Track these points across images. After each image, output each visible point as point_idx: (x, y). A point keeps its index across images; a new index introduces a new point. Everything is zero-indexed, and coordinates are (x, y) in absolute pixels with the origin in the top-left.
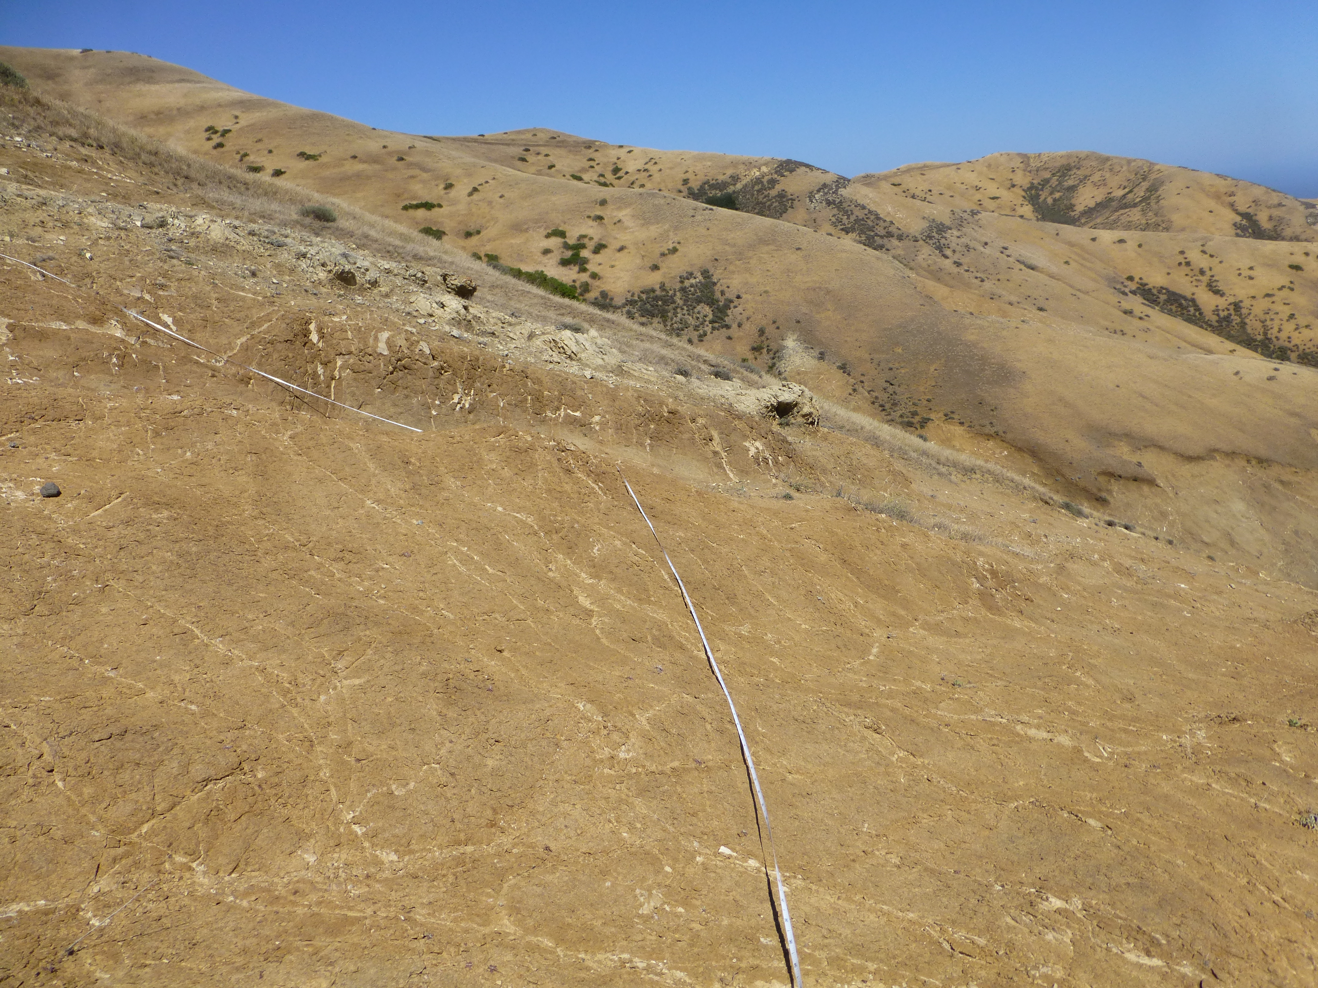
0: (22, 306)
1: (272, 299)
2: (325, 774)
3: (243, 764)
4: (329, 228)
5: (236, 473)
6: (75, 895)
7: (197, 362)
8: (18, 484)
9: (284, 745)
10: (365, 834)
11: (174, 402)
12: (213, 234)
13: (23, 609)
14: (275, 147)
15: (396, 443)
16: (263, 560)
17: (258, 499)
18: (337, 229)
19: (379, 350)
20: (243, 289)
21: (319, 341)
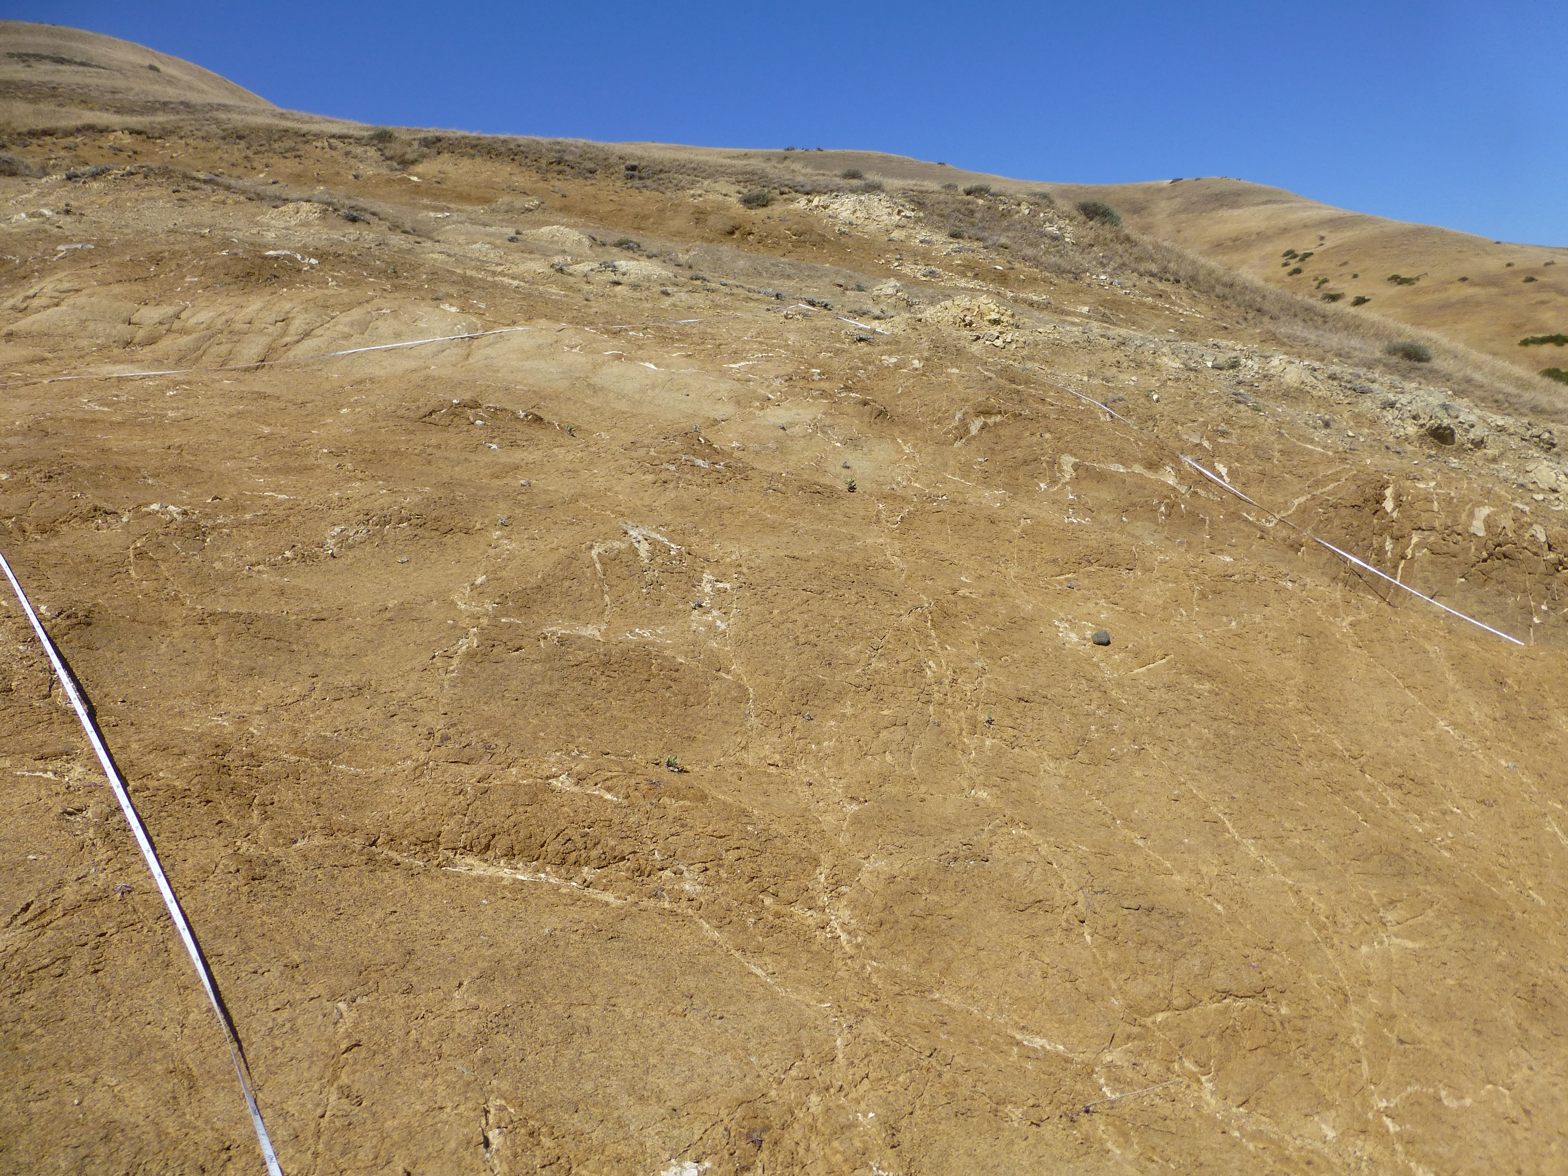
0: (1089, 446)
1: (1344, 456)
2: (1358, 1040)
3: (1267, 992)
4: (1419, 369)
5: (1283, 655)
6: (1090, 1056)
7: (1246, 520)
8: (1073, 626)
9: (1314, 987)
10: (1399, 1135)
11: (1226, 564)
12: (1287, 377)
13: (1068, 752)
14: (1363, 271)
15: (1488, 655)
16: (1305, 763)
17: (1305, 689)
18: (1431, 371)
19: (1472, 530)
20: (1312, 441)
21: (1394, 510)
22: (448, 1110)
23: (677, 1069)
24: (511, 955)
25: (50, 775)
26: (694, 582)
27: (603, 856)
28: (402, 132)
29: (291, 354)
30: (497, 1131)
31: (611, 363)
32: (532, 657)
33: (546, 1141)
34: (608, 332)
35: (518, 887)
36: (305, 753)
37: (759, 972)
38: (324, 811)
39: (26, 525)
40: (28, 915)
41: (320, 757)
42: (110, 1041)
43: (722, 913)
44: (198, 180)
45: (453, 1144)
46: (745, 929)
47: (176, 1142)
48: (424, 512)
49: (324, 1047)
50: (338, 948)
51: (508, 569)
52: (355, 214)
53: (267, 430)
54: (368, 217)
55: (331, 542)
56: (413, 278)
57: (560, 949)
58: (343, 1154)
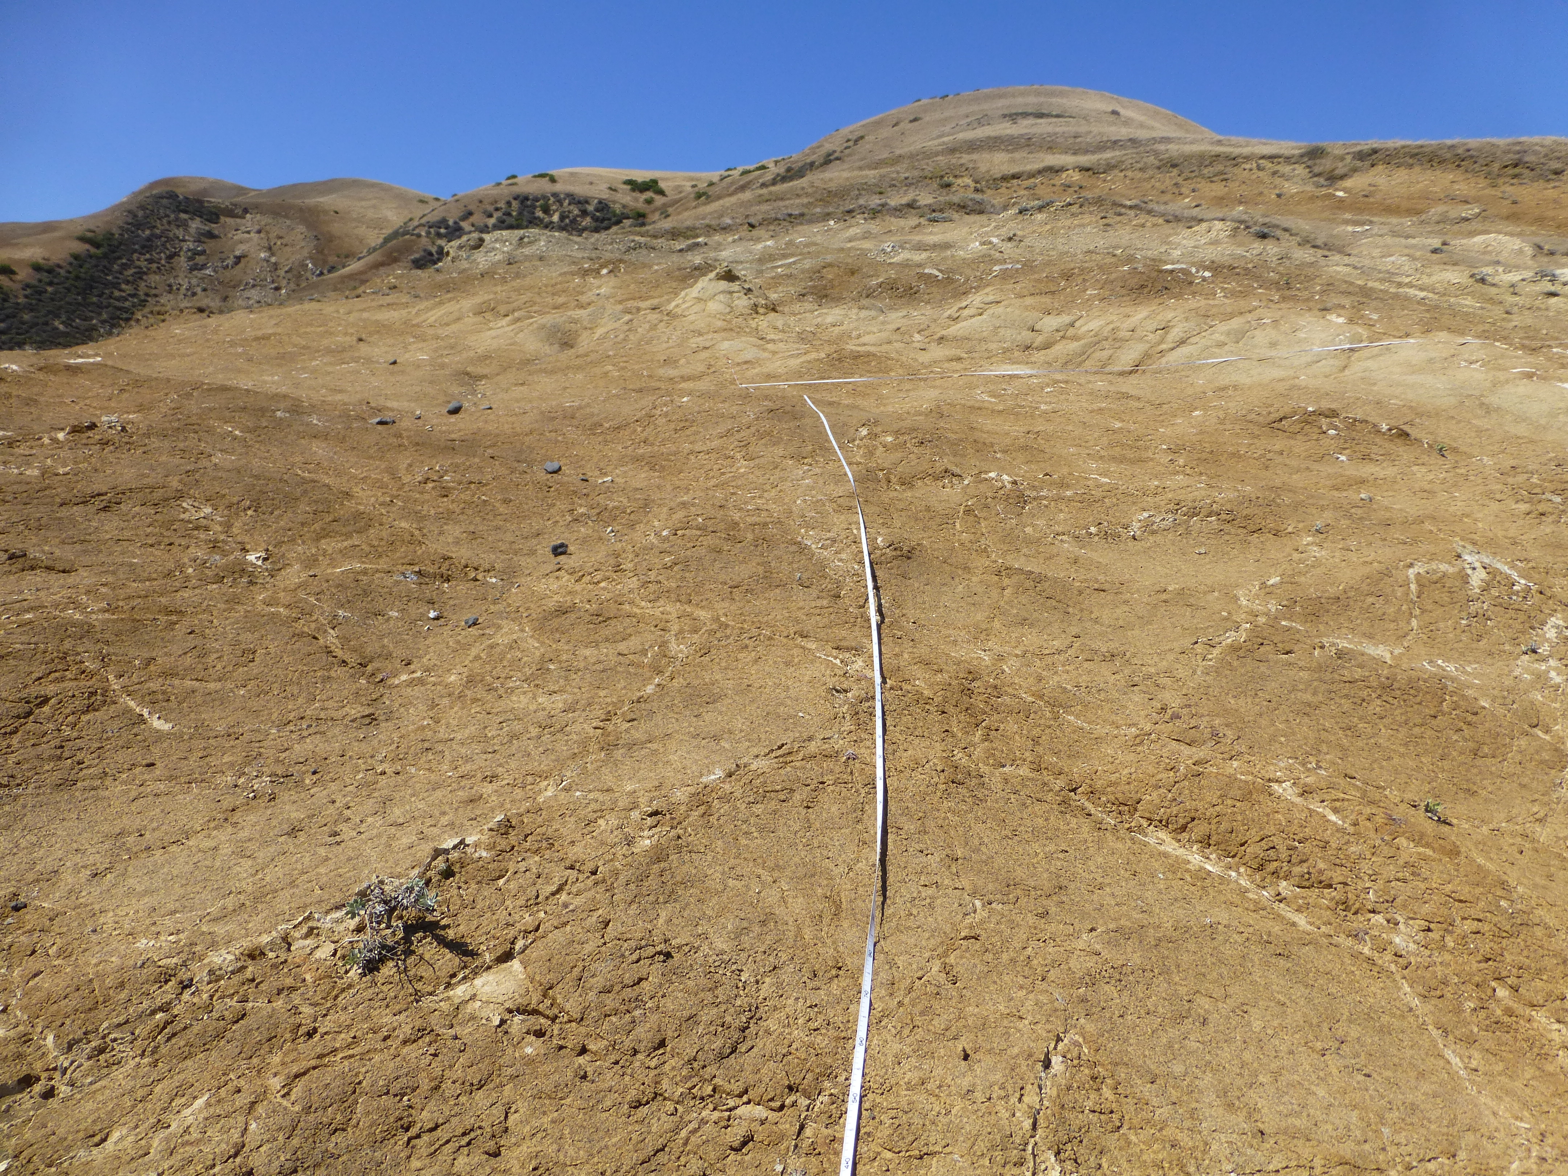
22: (1026, 1022)
23: (1286, 1099)
24: (1159, 927)
25: (838, 662)
26: (1534, 622)
27: (1307, 876)
28: (1336, 147)
29: (1164, 360)
30: (1061, 1059)
31: (1518, 382)
32: (1301, 664)
33: (1107, 1092)
34: (1523, 347)
35: (1202, 876)
36: (1041, 697)
37: (1455, 1061)
38: (1040, 750)
39: (892, 477)
40: (780, 752)
41: (1053, 704)
42: (796, 859)
43: (1434, 983)
44: (1125, 206)
45: (1016, 1050)
46: (1458, 1011)
47: (804, 948)
48: (1235, 508)
49: (948, 928)
50: (999, 861)
51: (1308, 575)
52: (1266, 230)
53: (1118, 425)
54: (1279, 233)
55: (1136, 525)
56: (1306, 289)
57: (1215, 943)
58: (922, 1013)
